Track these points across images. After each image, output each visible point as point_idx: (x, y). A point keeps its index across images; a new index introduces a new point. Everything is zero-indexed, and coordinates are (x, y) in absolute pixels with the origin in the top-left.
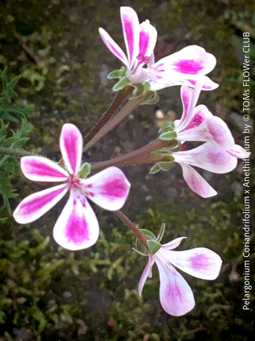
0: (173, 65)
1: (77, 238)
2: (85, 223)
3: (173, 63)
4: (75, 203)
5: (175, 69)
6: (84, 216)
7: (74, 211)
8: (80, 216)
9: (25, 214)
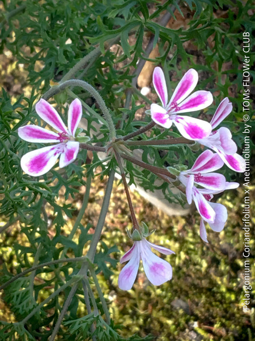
0: (187, 123)
1: (34, 167)
2: (45, 164)
3: (189, 122)
4: (53, 149)
5: (185, 126)
6: (49, 159)
7: (47, 152)
8: (47, 158)
9: (27, 134)
